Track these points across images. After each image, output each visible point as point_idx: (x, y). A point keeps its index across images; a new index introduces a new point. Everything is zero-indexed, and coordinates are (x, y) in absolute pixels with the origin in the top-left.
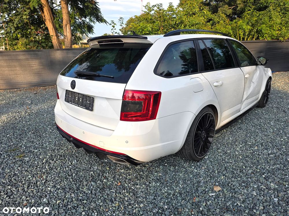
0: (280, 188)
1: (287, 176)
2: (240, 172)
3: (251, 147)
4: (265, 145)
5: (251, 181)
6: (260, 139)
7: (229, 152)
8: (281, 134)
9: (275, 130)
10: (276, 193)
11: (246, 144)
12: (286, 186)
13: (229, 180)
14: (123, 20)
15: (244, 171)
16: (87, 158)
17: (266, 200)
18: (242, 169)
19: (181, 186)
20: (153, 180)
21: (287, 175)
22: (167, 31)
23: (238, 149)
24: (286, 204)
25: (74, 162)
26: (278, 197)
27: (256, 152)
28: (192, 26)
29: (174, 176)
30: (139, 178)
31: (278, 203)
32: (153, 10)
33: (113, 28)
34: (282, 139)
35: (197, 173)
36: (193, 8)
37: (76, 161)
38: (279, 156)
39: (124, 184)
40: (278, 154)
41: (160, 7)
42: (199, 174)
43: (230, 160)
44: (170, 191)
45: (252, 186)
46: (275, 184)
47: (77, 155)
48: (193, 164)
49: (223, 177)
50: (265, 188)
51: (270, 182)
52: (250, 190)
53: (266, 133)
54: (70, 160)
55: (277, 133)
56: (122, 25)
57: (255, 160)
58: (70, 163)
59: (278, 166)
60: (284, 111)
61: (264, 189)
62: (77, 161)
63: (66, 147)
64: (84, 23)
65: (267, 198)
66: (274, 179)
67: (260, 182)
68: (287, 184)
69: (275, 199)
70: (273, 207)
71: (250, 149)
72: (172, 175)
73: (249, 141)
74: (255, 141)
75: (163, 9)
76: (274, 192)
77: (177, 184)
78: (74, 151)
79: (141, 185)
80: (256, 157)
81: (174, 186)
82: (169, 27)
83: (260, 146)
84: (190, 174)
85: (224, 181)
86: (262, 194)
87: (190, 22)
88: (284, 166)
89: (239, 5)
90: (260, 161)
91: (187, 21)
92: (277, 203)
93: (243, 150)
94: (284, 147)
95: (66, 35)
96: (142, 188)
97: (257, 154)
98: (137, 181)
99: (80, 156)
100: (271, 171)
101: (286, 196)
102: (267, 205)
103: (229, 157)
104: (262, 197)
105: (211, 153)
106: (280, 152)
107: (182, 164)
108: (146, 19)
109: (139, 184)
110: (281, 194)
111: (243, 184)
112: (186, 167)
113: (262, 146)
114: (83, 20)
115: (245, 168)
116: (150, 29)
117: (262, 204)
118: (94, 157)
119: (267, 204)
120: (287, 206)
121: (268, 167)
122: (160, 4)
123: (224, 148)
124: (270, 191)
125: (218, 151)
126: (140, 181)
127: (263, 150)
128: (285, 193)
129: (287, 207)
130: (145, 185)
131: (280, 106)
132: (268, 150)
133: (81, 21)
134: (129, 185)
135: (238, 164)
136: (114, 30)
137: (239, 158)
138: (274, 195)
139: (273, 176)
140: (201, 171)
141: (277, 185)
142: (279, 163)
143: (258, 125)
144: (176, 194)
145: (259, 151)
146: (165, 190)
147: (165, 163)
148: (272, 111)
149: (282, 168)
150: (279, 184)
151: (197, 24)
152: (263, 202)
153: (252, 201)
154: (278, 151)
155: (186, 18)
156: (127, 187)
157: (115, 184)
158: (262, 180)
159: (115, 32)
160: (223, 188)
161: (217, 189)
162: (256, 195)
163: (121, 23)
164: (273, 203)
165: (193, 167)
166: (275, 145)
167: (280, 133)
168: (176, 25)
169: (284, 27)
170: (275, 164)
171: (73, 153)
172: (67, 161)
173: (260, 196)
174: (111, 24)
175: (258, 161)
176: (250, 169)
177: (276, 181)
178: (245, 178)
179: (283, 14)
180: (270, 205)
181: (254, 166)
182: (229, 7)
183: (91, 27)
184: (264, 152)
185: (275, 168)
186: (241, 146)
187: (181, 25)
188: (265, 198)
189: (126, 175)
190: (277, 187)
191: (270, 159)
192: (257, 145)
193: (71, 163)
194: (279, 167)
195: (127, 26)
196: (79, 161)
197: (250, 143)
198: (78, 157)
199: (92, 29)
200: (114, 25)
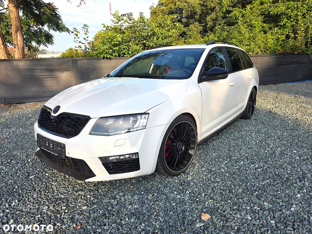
0: (275, 207)
1: (279, 192)
2: (229, 192)
3: (236, 162)
4: (250, 158)
5: (242, 202)
6: (245, 153)
7: (214, 169)
8: (264, 145)
9: (258, 142)
10: (272, 213)
11: (231, 159)
12: (280, 204)
13: (218, 205)
14: (87, 28)
15: (233, 191)
16: (34, 195)
17: (262, 224)
18: (231, 189)
19: (162, 219)
20: (125, 215)
21: (278, 190)
22: (139, 43)
23: (223, 166)
24: (284, 225)
25: (14, 204)
26: (274, 218)
27: (242, 168)
28: (165, 38)
29: (153, 206)
30: (108, 215)
31: (276, 225)
32: (123, 19)
33: (75, 36)
34: (266, 151)
35: (181, 200)
36: (164, 20)
37: (16, 201)
38: (266, 169)
39: (86, 226)
40: (265, 168)
41: (130, 17)
42: (183, 200)
43: (217, 179)
44: (148, 228)
45: (244, 208)
46: (269, 203)
47: (20, 191)
48: (174, 189)
49: (210, 201)
50: (259, 209)
51: (263, 201)
52: (243, 213)
53: (249, 146)
54: (8, 201)
55: (260, 145)
56: (87, 33)
57: (242, 176)
58: (7, 206)
59: (267, 181)
60: (262, 122)
61: (258, 211)
62: (18, 201)
63: (5, 183)
64: (41, 31)
65: (263, 222)
66: (267, 198)
67: (253, 203)
68: (280, 202)
69: (272, 222)
70: (271, 232)
71: (236, 164)
72: (151, 205)
73: (233, 155)
74: (240, 155)
75: (133, 18)
76: (269, 213)
77: (156, 217)
78: (16, 187)
79: (110, 225)
80: (243, 173)
81: (152, 220)
82: (141, 39)
83: (246, 160)
84: (172, 202)
85: (213, 206)
86: (258, 217)
87: (162, 34)
88: (274, 181)
89: (208, 23)
90: (249, 178)
91: (159, 33)
92: (275, 227)
93: (228, 166)
94: (270, 159)
95: (16, 44)
96: (111, 228)
97: (244, 169)
98: (105, 220)
99: (25, 193)
100: (261, 188)
101: (282, 216)
102: (265, 231)
103: (215, 176)
104: (258, 221)
105: (195, 172)
106: (267, 165)
107: (162, 190)
108: (115, 29)
109: (107, 224)
110: (277, 214)
111: (235, 207)
112: (167, 193)
113: (247, 160)
114: (39, 28)
115: (234, 187)
116: (121, 40)
117: (259, 229)
118: (45, 192)
119: (265, 229)
120: (286, 228)
121: (258, 183)
122: (131, 13)
123: (208, 165)
124: (265, 213)
125: (202, 170)
126: (109, 219)
127: (249, 165)
128: (281, 212)
129: (286, 230)
130: (115, 223)
131: (258, 117)
132: (255, 164)
133: (37, 28)
134: (94, 227)
135: (225, 183)
136: (78, 39)
137: (226, 176)
138: (270, 217)
139: (265, 193)
140: (186, 197)
141: (271, 204)
142: (268, 177)
143: (240, 137)
144: (156, 231)
145: (246, 166)
146: (142, 227)
147: (142, 192)
148: (251, 123)
149: (272, 183)
150: (272, 202)
151: (169, 37)
152: (260, 227)
153: (248, 228)
154: (265, 164)
155: (159, 30)
156: (90, 230)
157: (74, 227)
158: (254, 199)
159: (78, 41)
160: (211, 216)
161: (206, 217)
162: (250, 218)
163: (86, 31)
164: (271, 226)
165: (176, 193)
166: (261, 158)
167: (262, 145)
168: (149, 37)
169: (252, 42)
170: (264, 180)
171: (15, 190)
172: (3, 202)
173: (255, 220)
174: (73, 32)
175: (246, 177)
176: (239, 188)
177: (269, 199)
178: (236, 199)
179: (250, 30)
180: (268, 230)
181: (243, 184)
182: (199, 24)
183: (50, 37)
184: (251, 166)
185: (265, 184)
186: (226, 162)
187: (154, 37)
188: (261, 222)
189: (89, 213)
190: (271, 206)
191: (258, 174)
192: (242, 160)
193: (10, 205)
194: (269, 182)
195: (96, 40)
196: (22, 201)
197: (235, 157)
198: (21, 195)
199: (51, 39)
200: (76, 33)
